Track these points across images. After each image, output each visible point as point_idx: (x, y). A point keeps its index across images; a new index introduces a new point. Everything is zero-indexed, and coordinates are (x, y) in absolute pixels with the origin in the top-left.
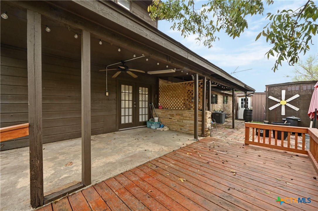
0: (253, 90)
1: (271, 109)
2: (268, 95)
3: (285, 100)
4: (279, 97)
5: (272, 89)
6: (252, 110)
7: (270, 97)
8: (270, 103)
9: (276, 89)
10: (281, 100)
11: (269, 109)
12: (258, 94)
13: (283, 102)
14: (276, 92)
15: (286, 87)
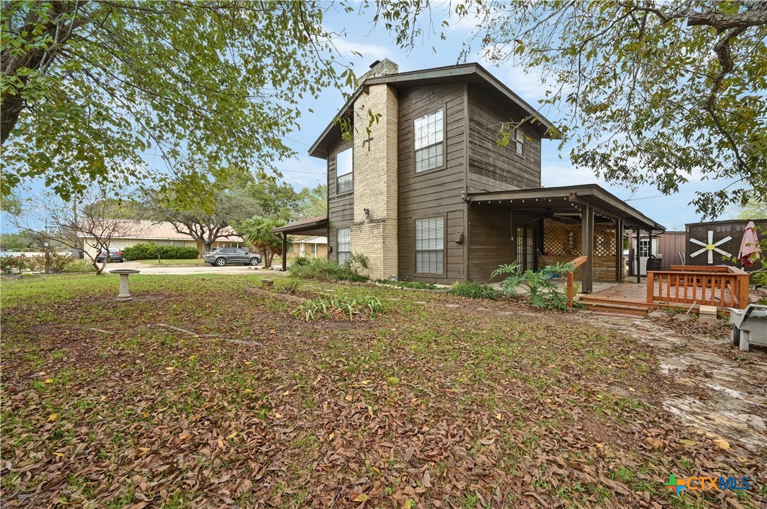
0: (662, 229)
1: (693, 255)
2: (688, 237)
3: (713, 244)
4: (705, 240)
5: (695, 229)
6: (661, 260)
7: (692, 240)
8: (691, 248)
9: (700, 230)
10: (707, 243)
11: (691, 255)
12: (670, 233)
13: (710, 247)
14: (700, 233)
15: (713, 226)
